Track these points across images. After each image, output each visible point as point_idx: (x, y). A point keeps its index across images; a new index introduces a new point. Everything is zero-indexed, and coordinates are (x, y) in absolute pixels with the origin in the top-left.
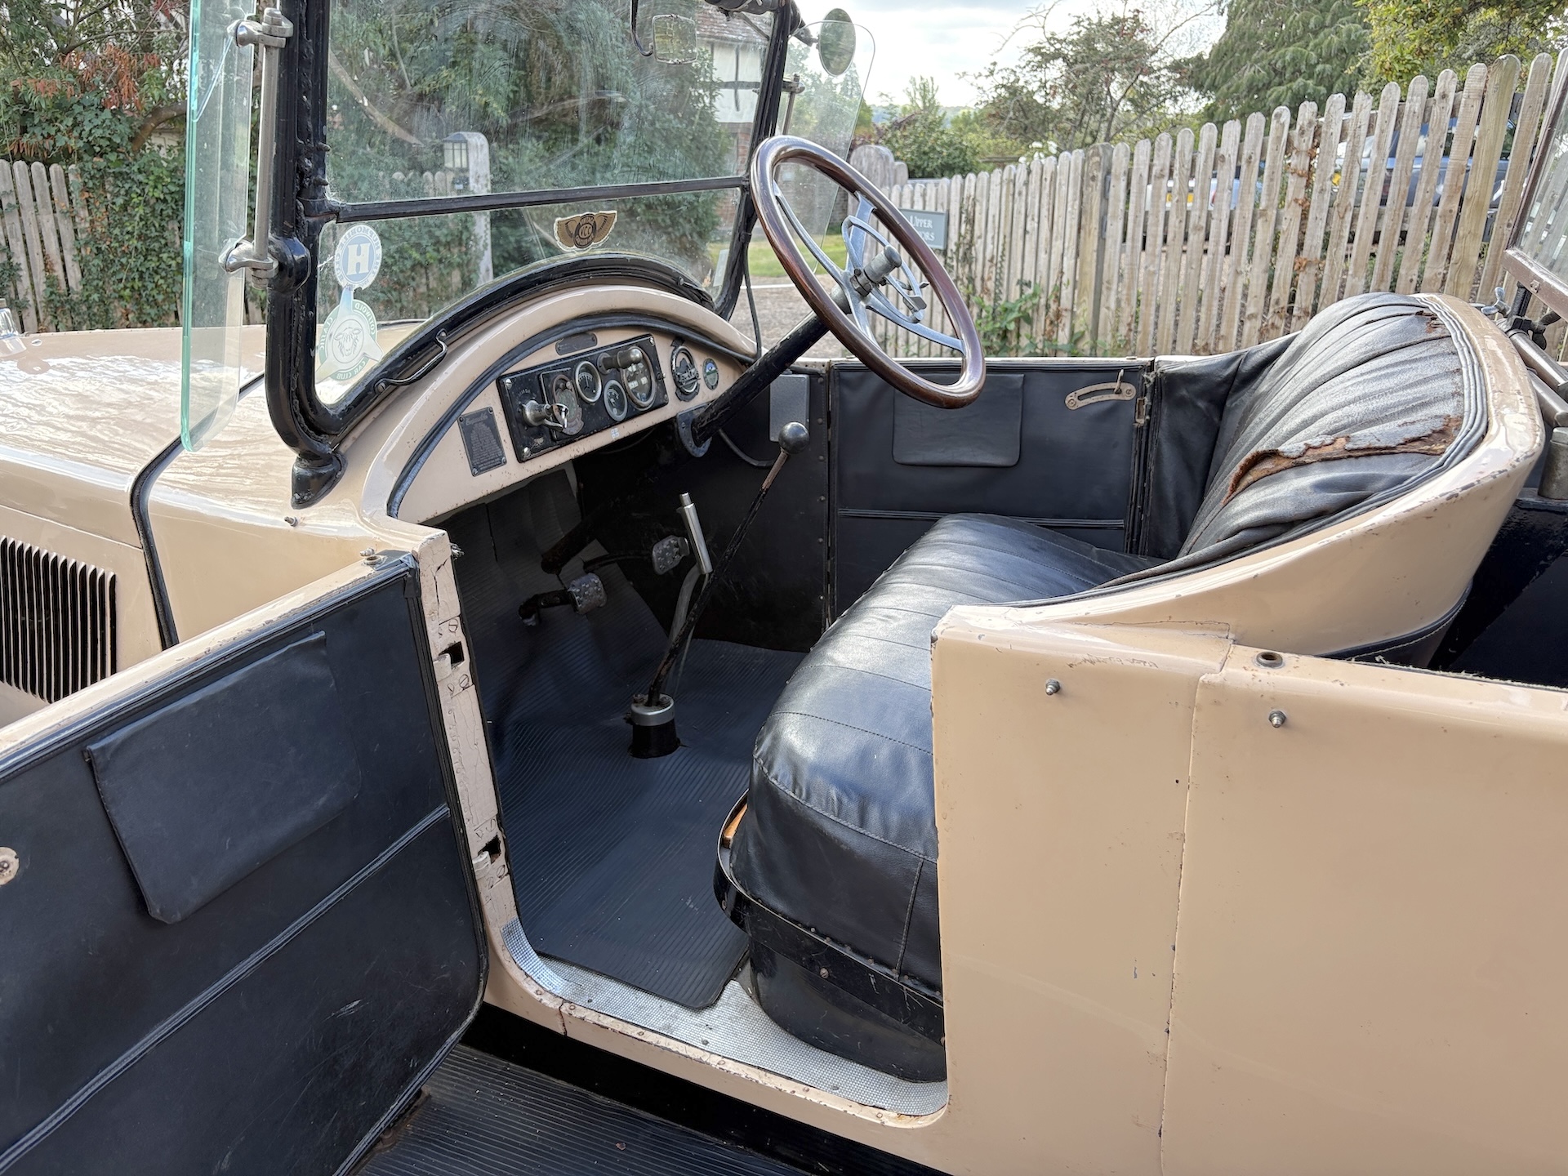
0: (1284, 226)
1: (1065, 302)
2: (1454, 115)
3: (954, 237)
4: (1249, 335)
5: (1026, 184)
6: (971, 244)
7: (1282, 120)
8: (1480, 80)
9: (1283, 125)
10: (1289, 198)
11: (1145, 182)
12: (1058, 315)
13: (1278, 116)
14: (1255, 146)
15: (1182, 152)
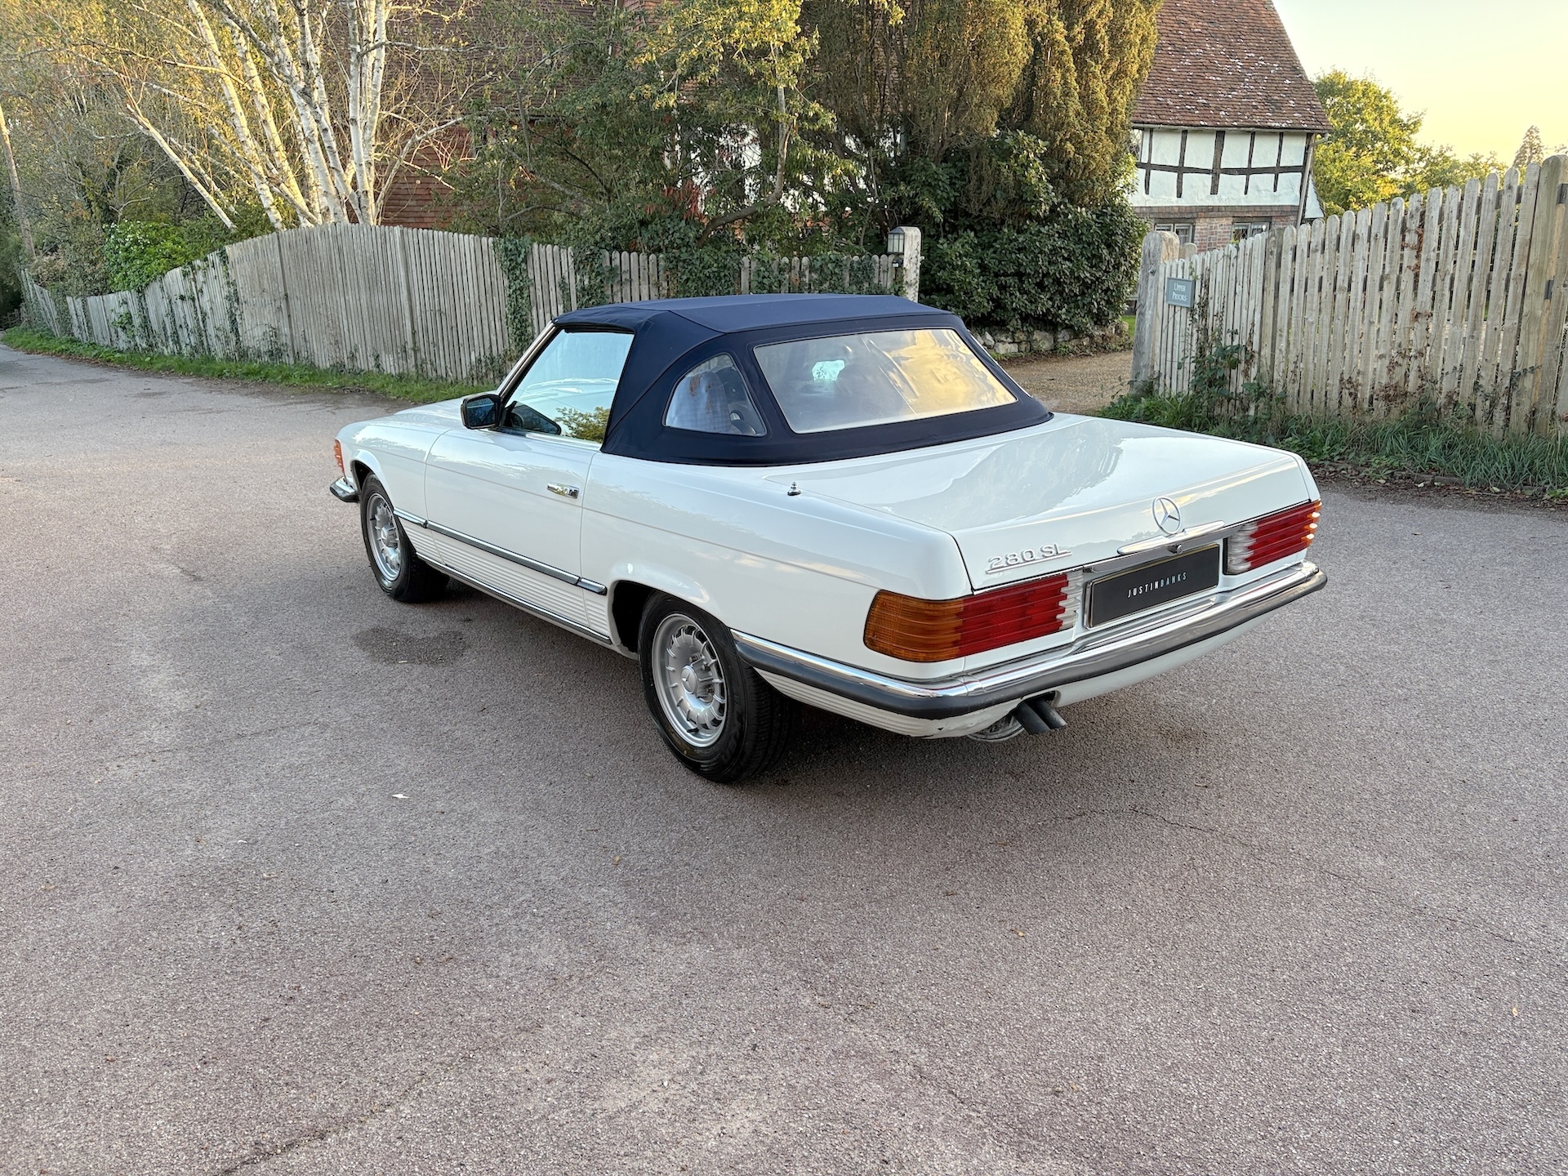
0: (1402, 287)
1: (1256, 347)
2: (1518, 201)
3: (1197, 300)
4: (1381, 371)
5: (1237, 257)
6: (1206, 304)
7: (1398, 207)
8: (1535, 175)
9: (1398, 211)
10: (1405, 266)
11: (1306, 255)
12: (1252, 356)
13: (1395, 204)
14: (1379, 227)
15: (1330, 232)
